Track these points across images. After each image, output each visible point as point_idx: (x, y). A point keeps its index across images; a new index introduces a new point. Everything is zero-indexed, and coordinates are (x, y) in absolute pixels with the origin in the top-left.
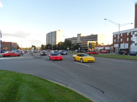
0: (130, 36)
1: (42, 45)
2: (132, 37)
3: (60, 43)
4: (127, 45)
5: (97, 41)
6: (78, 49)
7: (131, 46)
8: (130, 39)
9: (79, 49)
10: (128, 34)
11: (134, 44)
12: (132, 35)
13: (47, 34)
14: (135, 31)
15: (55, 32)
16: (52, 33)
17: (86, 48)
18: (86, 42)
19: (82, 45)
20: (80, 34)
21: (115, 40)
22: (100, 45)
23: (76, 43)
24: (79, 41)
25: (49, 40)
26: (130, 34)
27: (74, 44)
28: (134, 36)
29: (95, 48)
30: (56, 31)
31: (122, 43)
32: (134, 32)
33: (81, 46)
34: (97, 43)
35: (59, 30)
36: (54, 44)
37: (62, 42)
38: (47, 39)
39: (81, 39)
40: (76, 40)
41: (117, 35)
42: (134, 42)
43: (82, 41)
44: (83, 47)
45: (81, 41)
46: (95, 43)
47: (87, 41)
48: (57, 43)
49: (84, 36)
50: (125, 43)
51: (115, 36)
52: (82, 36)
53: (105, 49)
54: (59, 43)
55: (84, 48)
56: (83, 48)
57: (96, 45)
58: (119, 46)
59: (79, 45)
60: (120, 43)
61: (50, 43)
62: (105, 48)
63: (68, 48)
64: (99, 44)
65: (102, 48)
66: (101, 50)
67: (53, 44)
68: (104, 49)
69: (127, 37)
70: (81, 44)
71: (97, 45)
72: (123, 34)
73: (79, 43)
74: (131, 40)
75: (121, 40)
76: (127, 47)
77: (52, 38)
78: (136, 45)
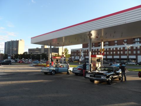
4: (79, 57)
11: (82, 57)
16: (13, 42)
20: (44, 46)
21: (72, 54)
28: (82, 52)
30: (18, 41)
31: (76, 56)
32: (82, 50)
35: (21, 40)
41: (73, 51)
45: (45, 52)
46: (57, 54)
51: (72, 52)
58: (75, 58)
69: (79, 52)
72: (77, 51)
75: (76, 54)
76: (78, 58)
77: (13, 47)
78: (83, 57)
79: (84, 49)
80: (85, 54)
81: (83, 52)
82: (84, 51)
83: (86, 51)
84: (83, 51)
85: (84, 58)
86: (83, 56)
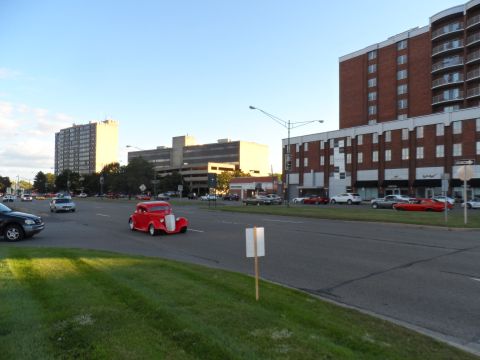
0: (328, 152)
1: (41, 176)
2: (333, 154)
3: (111, 166)
4: (320, 176)
5: (237, 163)
6: (176, 190)
7: (331, 179)
8: (327, 160)
9: (180, 188)
10: (322, 147)
11: (337, 176)
12: (332, 150)
13: (57, 135)
14: (340, 139)
15: (92, 128)
16: (77, 129)
17: (203, 186)
18: (202, 165)
19: (189, 176)
20: (182, 139)
22: (248, 175)
23: (168, 167)
24: (177, 161)
25: (66, 156)
26: (327, 144)
27: (162, 172)
28: (336, 150)
29: (231, 185)
30: (95, 125)
31: (308, 170)
32: (336, 140)
33: (187, 179)
34: (237, 167)
35: (106, 122)
36: (87, 172)
37: (117, 165)
38: (57, 152)
39: (184, 155)
40: (168, 156)
41: (293, 146)
42: (336, 169)
43: (189, 162)
44: (194, 183)
45: (185, 161)
46: (232, 170)
47: (207, 161)
48: (99, 169)
49: (195, 144)
50: (315, 172)
52: (188, 143)
53: (261, 190)
54: (106, 169)
55: (195, 187)
56: (192, 186)
57: (236, 175)
58: (301, 181)
59: (180, 176)
60: (302, 171)
61: (71, 168)
62: (260, 185)
63: (143, 187)
64: (245, 172)
65: (252, 186)
66: (249, 191)
67: (83, 171)
68: (259, 189)
69: (321, 153)
70: (187, 172)
71: (239, 176)
72: (310, 144)
73: (178, 170)
74: (331, 163)
75: (306, 160)
76: (320, 183)
77: (78, 148)
78: (342, 176)
79: (351, 132)
80: (355, 158)
81: (345, 150)
82: (349, 144)
83: (360, 143)
84: (341, 144)
85: (348, 181)
86: (342, 169)
